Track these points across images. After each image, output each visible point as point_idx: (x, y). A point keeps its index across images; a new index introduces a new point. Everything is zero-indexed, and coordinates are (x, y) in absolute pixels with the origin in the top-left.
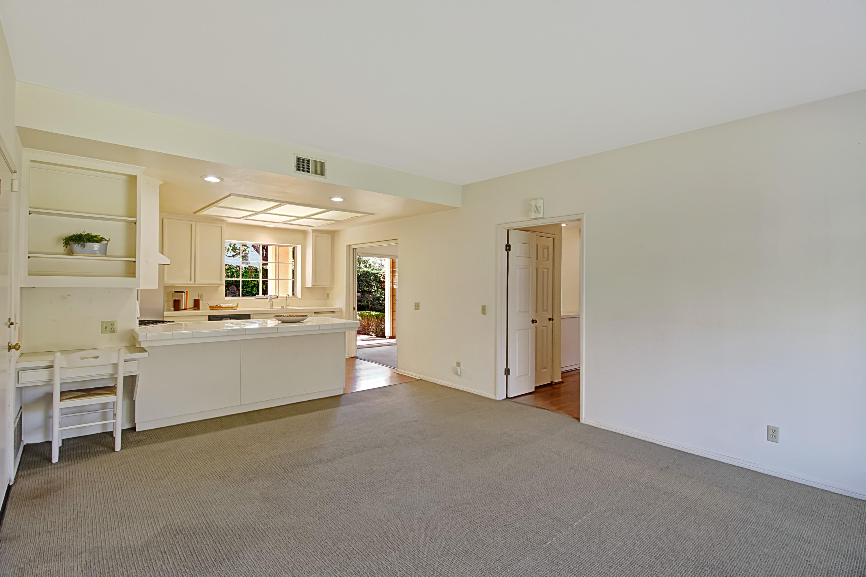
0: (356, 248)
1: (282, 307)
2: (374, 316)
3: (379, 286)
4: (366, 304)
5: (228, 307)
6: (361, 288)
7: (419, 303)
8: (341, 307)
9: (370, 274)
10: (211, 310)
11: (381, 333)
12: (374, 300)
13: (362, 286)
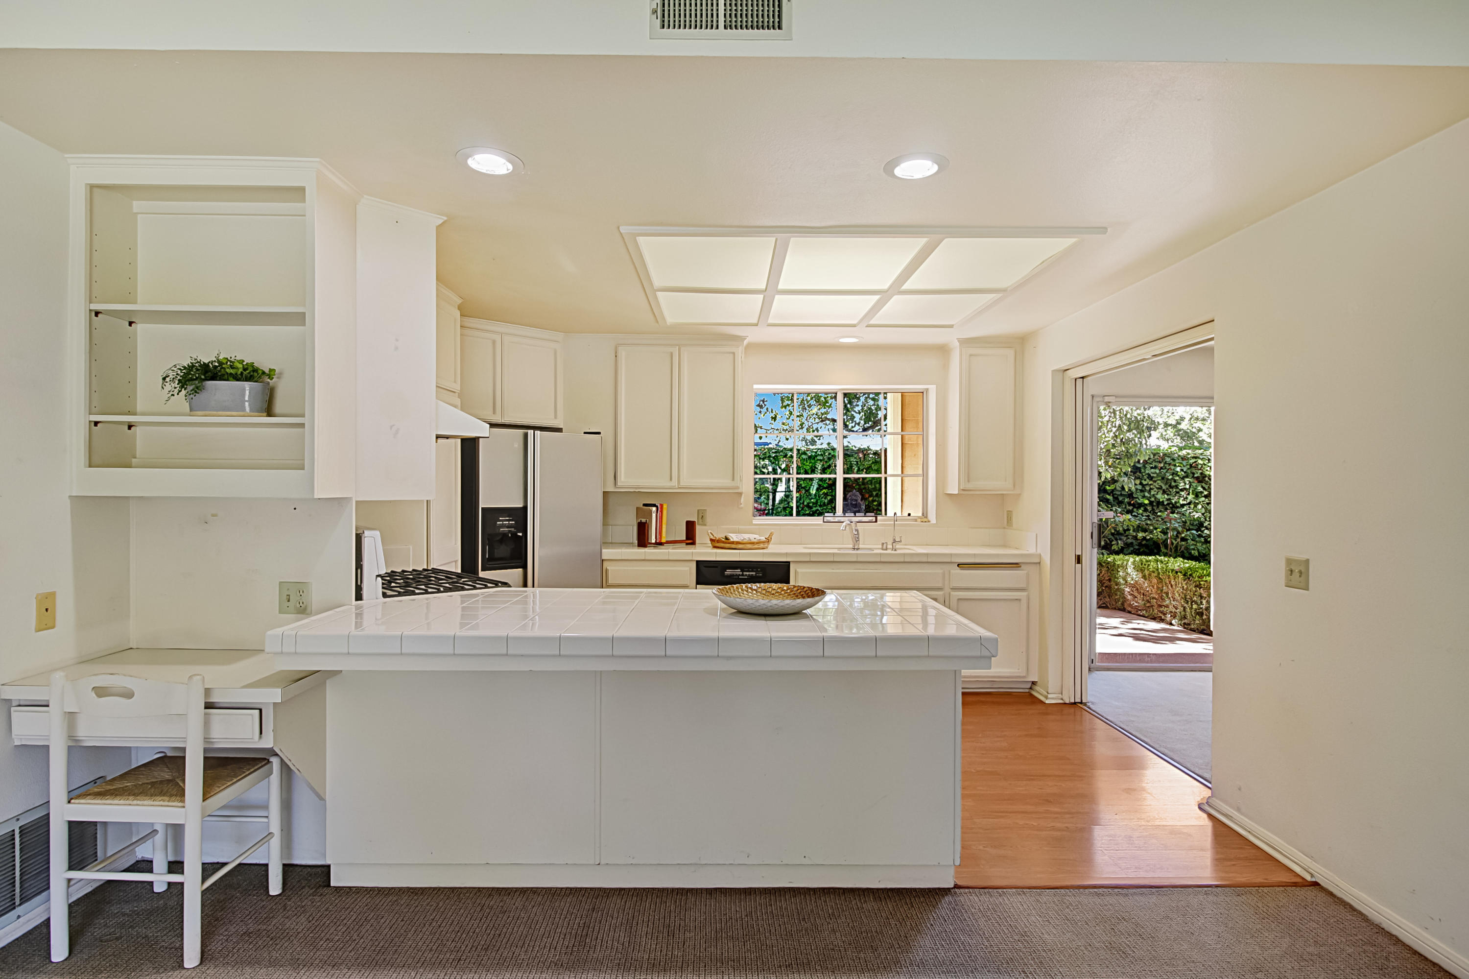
0: (1083, 378)
1: (883, 544)
2: (1177, 572)
3: (1200, 489)
4: (1161, 536)
5: (745, 541)
6: (1147, 494)
7: (1307, 561)
8: (1039, 552)
9: (1174, 460)
10: (715, 547)
11: (1197, 622)
12: (1184, 526)
13: (1151, 489)
